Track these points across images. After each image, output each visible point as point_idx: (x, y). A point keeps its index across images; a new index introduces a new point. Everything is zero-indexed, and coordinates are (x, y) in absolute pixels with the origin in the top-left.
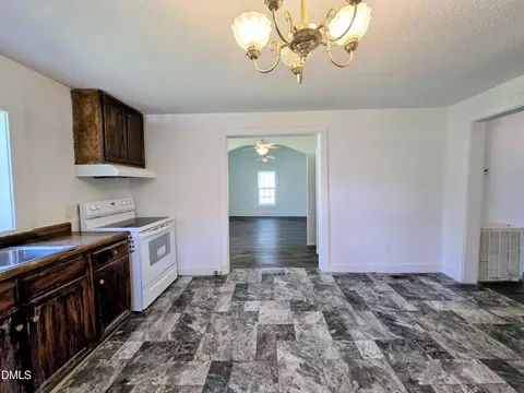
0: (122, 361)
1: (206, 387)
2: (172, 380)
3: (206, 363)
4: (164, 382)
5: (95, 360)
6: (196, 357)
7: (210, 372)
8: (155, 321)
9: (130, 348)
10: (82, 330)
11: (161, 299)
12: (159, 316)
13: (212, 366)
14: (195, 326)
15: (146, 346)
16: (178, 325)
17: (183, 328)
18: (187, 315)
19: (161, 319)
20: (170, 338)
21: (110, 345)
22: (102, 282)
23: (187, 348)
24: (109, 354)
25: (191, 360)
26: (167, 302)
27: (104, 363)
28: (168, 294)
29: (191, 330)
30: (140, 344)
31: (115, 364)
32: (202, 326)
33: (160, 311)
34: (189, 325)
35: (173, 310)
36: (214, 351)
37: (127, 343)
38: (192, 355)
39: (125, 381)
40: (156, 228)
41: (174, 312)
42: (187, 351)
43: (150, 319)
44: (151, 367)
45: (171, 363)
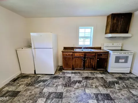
0: (97, 76)
1: (101, 94)
2: (99, 86)
3: (107, 92)
4: (97, 85)
5: (94, 72)
6: (107, 89)
7: (106, 94)
8: (110, 76)
9: (100, 76)
10: (93, 66)
11: (117, 74)
12: (111, 76)
13: (108, 94)
14: (117, 85)
15: (102, 78)
16: (113, 81)
17: (113, 83)
18: (118, 82)
19: (111, 77)
20: (108, 81)
21: (98, 73)
22: (98, 60)
23: (108, 86)
24: (97, 73)
25: (106, 88)
26: (118, 75)
27: (95, 74)
28: (120, 74)
29: (115, 85)
30: (102, 77)
31: (96, 75)
32: (118, 87)
33: (113, 76)
34: (115, 84)
35: (116, 78)
36: (113, 93)
37: (100, 75)
38: (107, 88)
39: (94, 78)
40: (121, 53)
41: (116, 79)
42: (107, 86)
43: (109, 75)
44: (99, 81)
45: (102, 84)
